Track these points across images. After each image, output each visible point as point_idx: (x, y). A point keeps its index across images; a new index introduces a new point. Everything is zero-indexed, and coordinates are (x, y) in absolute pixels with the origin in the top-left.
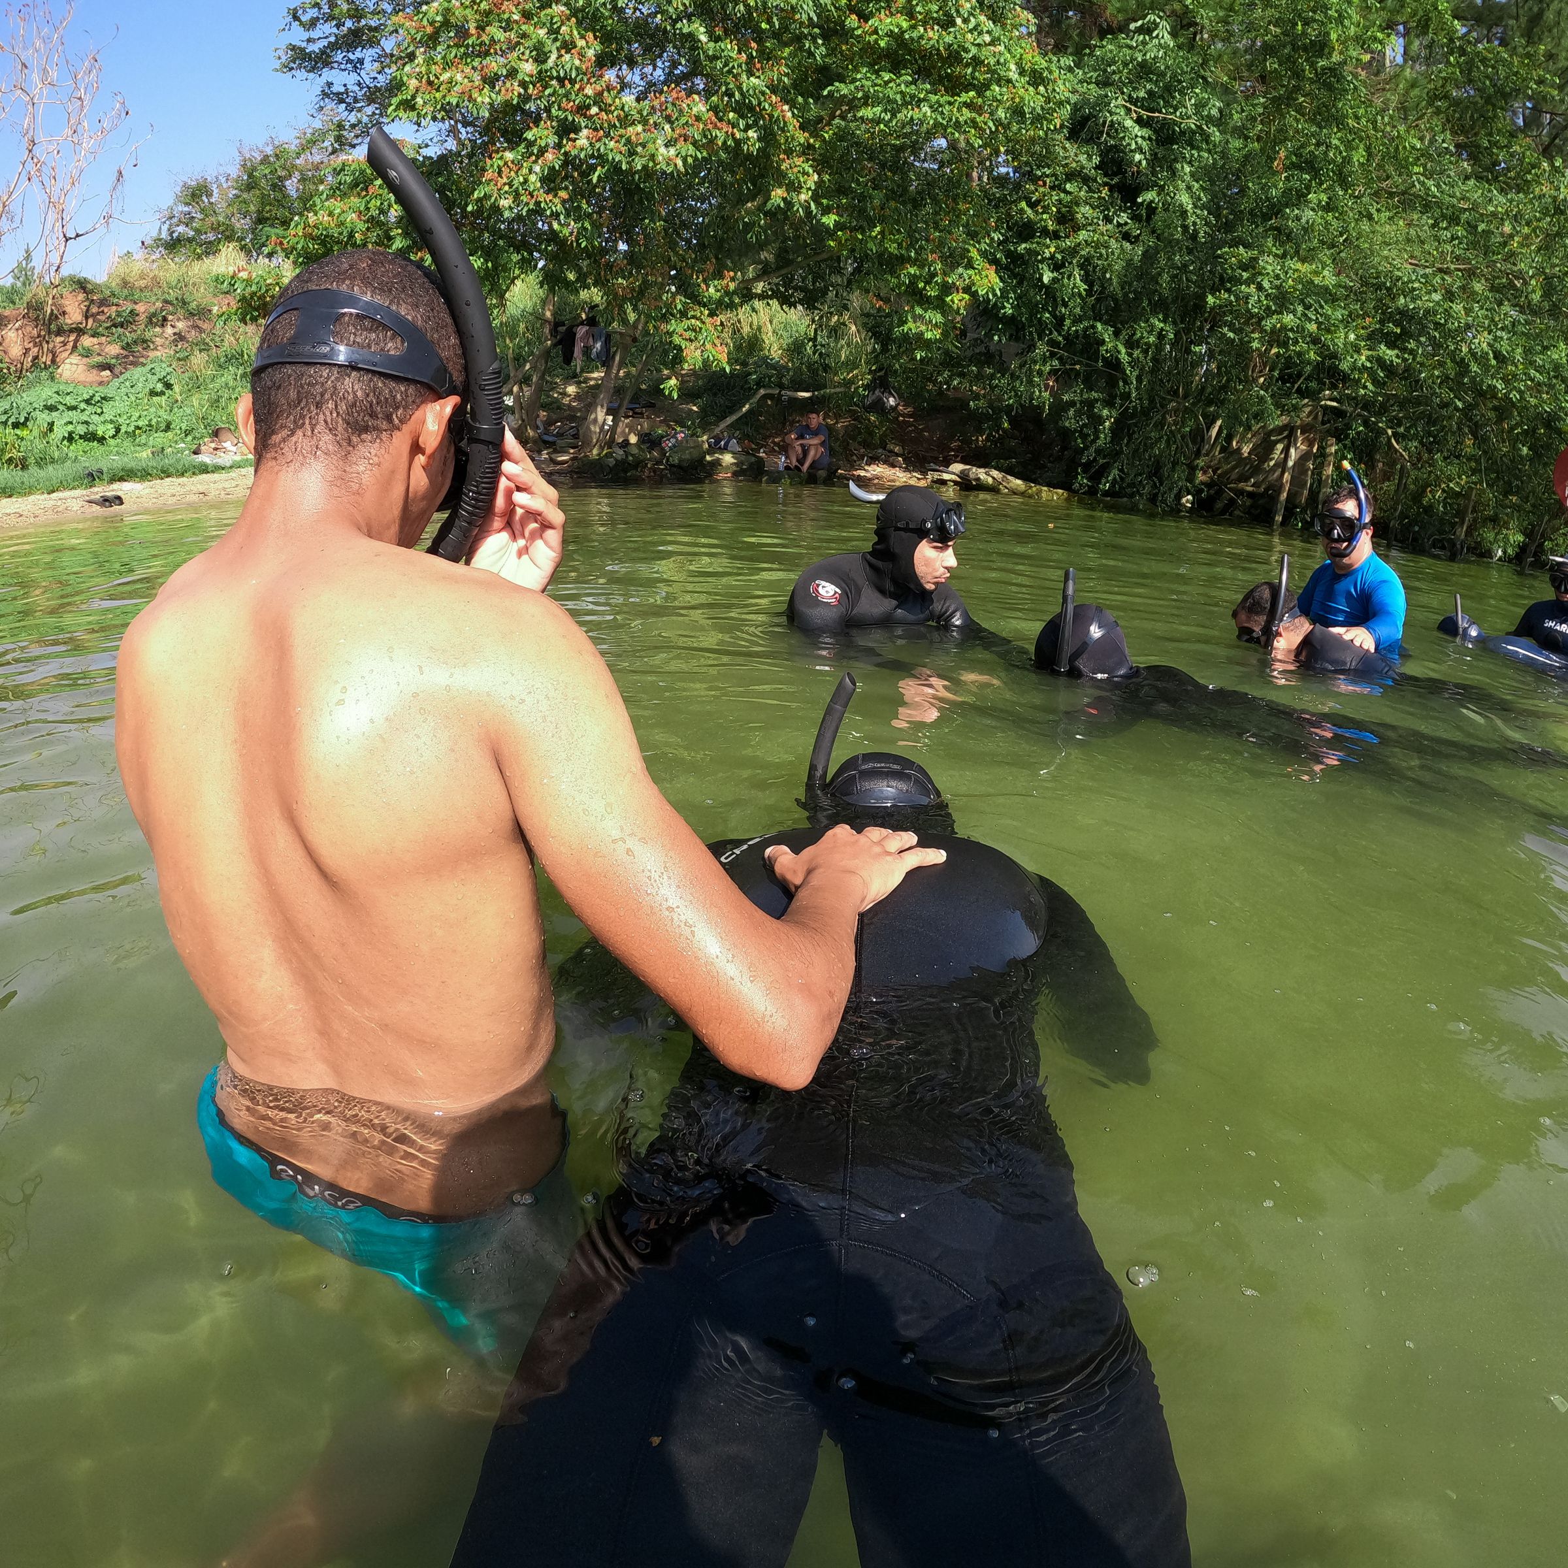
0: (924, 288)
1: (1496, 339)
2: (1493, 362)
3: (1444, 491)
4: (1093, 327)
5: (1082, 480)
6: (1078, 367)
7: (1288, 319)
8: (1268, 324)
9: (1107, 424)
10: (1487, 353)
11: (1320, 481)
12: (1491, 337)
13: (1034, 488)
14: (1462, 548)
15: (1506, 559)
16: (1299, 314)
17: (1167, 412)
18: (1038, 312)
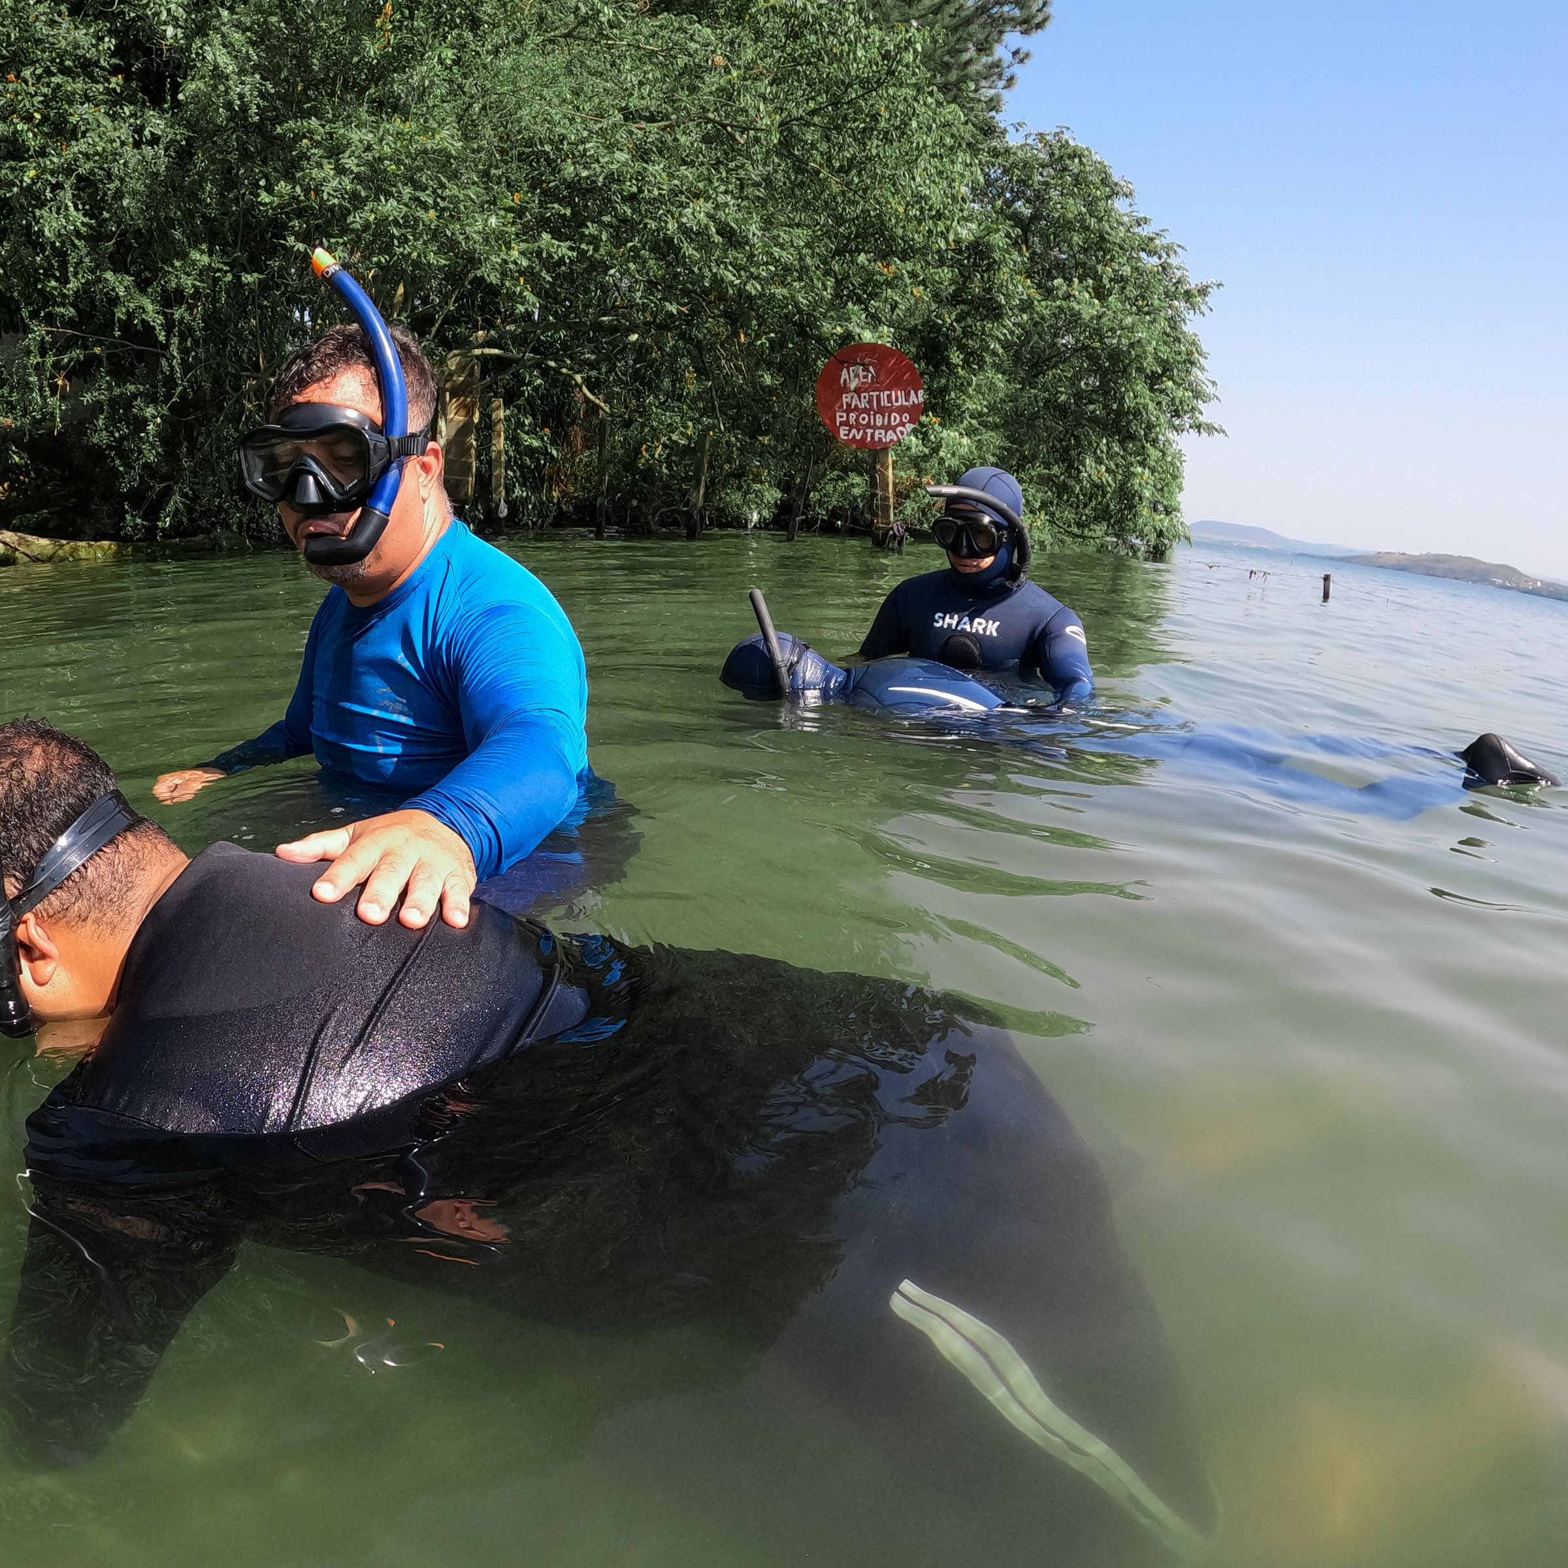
1: (717, 207)
2: (718, 239)
3: (665, 446)
4: (102, 279)
5: (133, 521)
6: (97, 350)
7: (389, 207)
8: (356, 220)
9: (151, 427)
10: (707, 227)
11: (489, 462)
12: (710, 205)
13: (67, 546)
14: (702, 518)
15: (763, 525)
16: (406, 198)
17: (243, 395)
18: (38, 280)
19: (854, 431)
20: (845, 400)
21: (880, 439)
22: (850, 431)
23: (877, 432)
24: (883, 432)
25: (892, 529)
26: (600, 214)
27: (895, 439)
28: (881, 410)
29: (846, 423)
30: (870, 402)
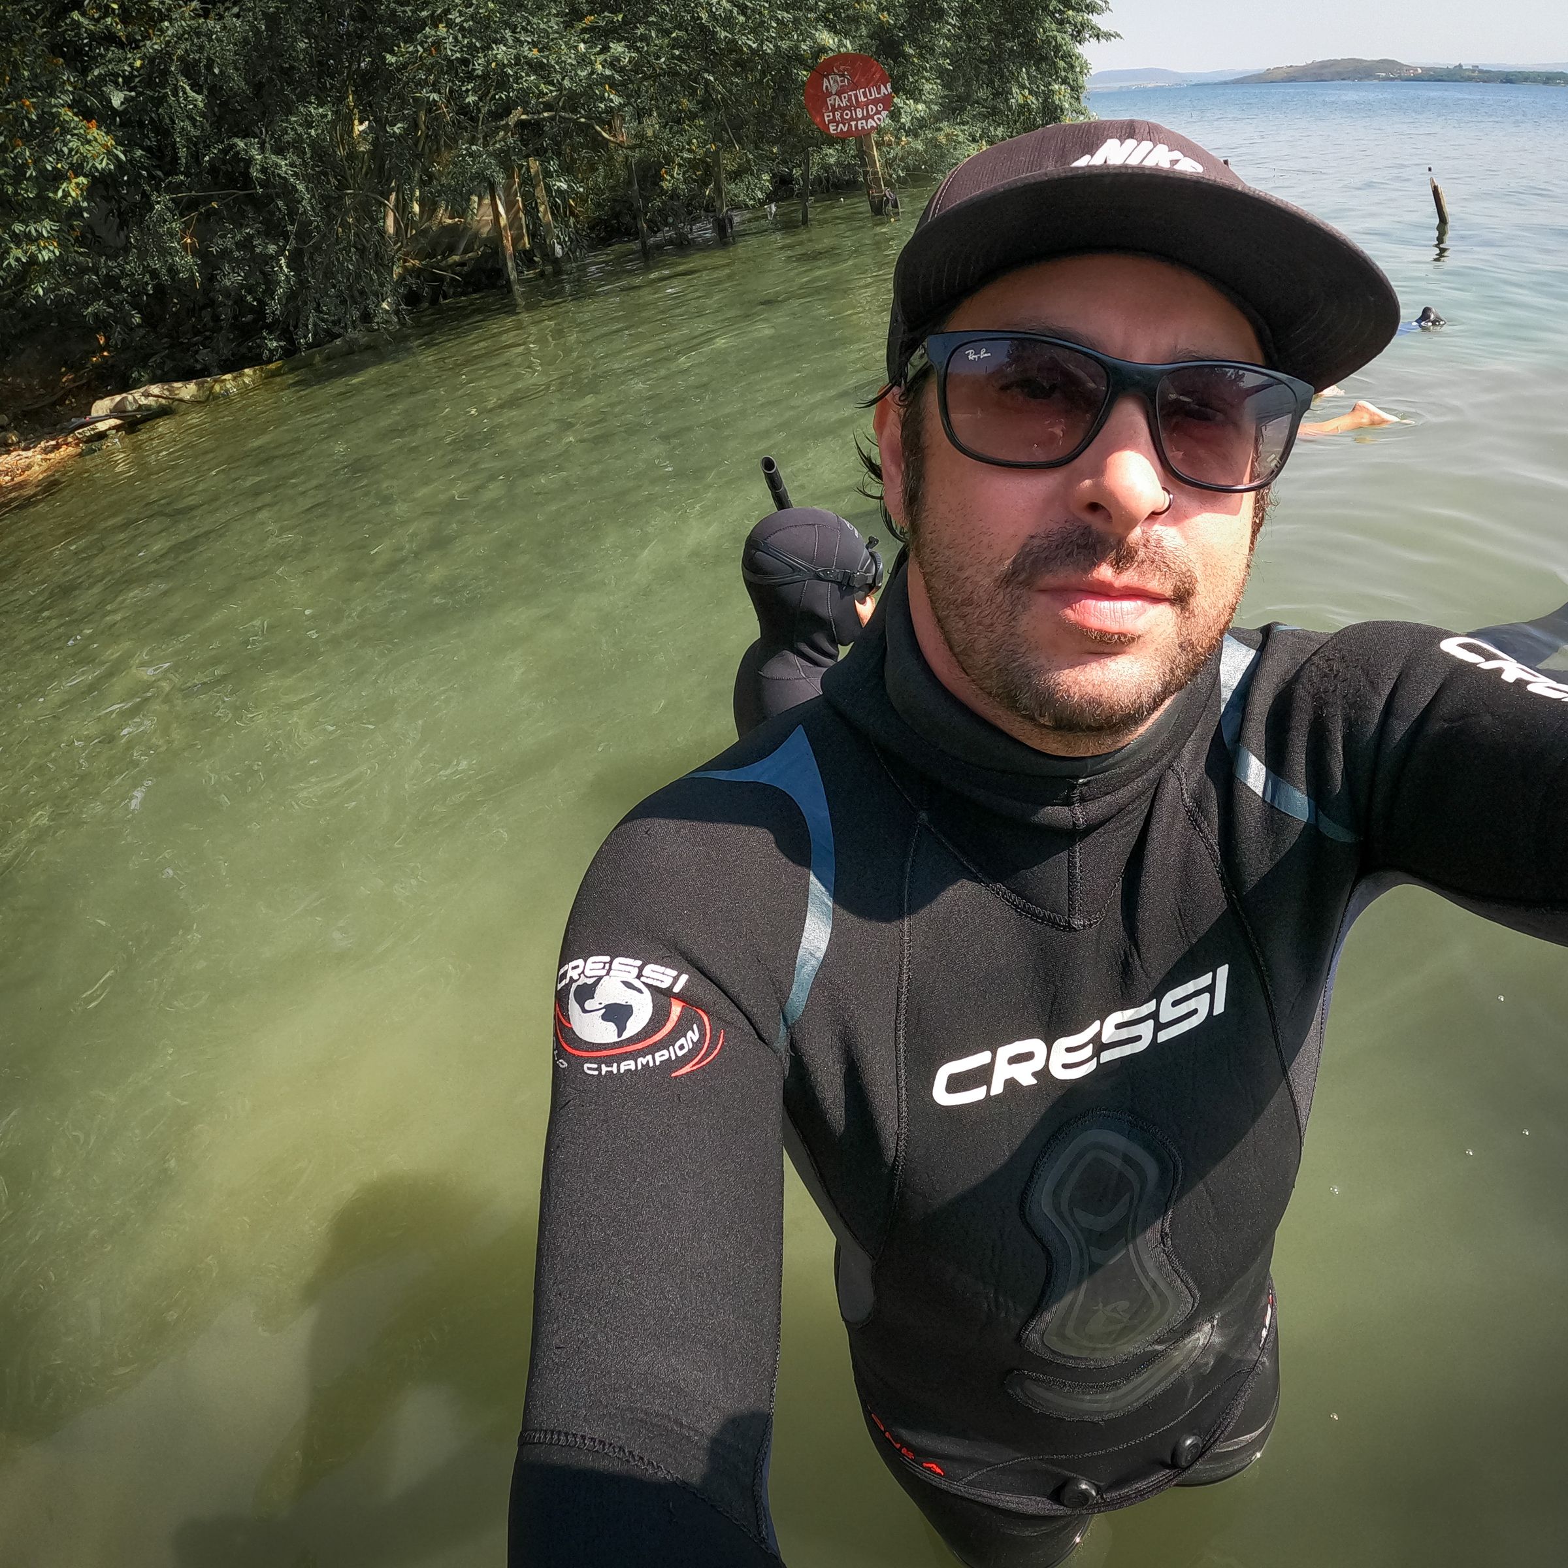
0: (16, 194)
4: (233, 146)
5: (272, 344)
6: (215, 204)
9: (283, 261)
19: (841, 125)
20: (829, 103)
21: (863, 127)
22: (837, 126)
23: (859, 122)
24: (864, 122)
25: (885, 195)
26: (646, 15)
27: (875, 125)
28: (859, 105)
29: (833, 121)
30: (850, 100)
